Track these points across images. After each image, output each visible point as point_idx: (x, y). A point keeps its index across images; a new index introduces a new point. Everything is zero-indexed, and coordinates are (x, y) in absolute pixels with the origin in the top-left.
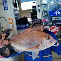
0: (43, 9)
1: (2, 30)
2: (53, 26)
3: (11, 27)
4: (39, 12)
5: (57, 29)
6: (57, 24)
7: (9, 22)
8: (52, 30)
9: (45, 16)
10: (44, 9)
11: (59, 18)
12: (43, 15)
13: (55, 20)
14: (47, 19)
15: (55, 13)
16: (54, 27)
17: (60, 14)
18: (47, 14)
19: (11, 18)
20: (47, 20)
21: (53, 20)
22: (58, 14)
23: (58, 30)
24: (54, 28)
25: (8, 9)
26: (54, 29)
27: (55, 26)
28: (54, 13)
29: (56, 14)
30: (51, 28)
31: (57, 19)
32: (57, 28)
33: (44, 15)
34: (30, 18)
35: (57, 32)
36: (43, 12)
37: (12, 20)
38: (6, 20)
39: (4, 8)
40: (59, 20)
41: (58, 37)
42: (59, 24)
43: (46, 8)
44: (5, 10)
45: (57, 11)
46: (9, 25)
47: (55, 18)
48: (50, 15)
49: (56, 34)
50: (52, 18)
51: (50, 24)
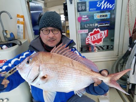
1: (5, 35)
2: (95, 29)
3: (22, 30)
4: (71, 3)
5: (103, 35)
6: (103, 25)
7: (18, 22)
8: (95, 35)
9: (82, 11)
11: (106, 16)
13: (99, 18)
14: (86, 16)
16: (97, 30)
17: (108, 8)
18: (86, 8)
19: (21, 14)
20: (85, 18)
21: (95, 18)
23: (104, 37)
24: (98, 32)
26: (98, 34)
28: (98, 6)
30: (93, 32)
31: (103, 16)
32: (103, 32)
33: (80, 9)
34: (63, 15)
35: (102, 39)
36: (78, 3)
37: (23, 17)
38: (11, 18)
40: (107, 19)
41: (103, 49)
42: (107, 25)
45: (104, 1)
46: (19, 26)
47: (100, 15)
48: (90, 9)
49: (100, 42)
50: (95, 15)
51: (90, 26)
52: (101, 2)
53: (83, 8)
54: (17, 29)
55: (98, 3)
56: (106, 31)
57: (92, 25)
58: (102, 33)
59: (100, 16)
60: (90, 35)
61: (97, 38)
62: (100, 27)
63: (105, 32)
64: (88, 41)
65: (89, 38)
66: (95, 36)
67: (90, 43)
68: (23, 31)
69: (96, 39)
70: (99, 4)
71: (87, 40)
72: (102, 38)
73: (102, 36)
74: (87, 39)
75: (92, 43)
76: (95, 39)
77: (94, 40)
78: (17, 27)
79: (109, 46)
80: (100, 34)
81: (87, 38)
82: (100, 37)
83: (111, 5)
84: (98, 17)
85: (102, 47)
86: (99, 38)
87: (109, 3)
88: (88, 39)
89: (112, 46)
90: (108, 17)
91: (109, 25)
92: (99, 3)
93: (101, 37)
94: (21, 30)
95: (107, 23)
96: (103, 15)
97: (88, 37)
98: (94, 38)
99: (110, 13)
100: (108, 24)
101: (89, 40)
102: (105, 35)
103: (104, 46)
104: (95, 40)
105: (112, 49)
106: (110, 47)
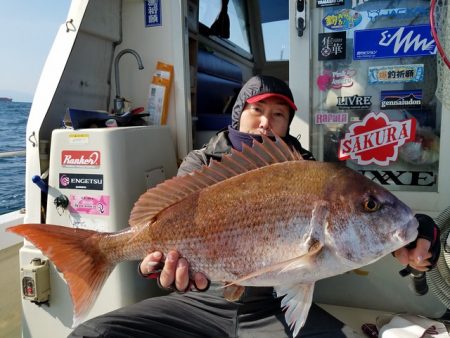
0: (324, 22)
1: (119, 107)
2: (372, 115)
3: (160, 100)
4: (301, 34)
6: (400, 103)
10: (329, 24)
11: (410, 73)
12: (320, 54)
13: (386, 80)
14: (343, 74)
15: (386, 41)
17: (416, 49)
18: (344, 50)
20: (341, 78)
21: (372, 80)
22: (406, 50)
25: (159, 22)
27: (382, 115)
28: (381, 43)
29: (396, 51)
30: (363, 123)
31: (400, 74)
33: (326, 52)
35: (396, 148)
36: (322, 36)
38: (142, 68)
39: (147, 15)
40: (411, 83)
41: (398, 183)
42: (411, 102)
43: (340, 16)
44: (148, 23)
46: (154, 90)
47: (388, 71)
48: (359, 53)
49: (388, 159)
50: (372, 71)
51: (355, 102)
52: (393, 31)
53: (337, 49)
54: (150, 96)
55: (383, 34)
56: (409, 123)
57: (363, 102)
58: (395, 130)
59: (390, 73)
60: (352, 133)
61: (378, 143)
62: (388, 107)
63: (404, 125)
64: (347, 150)
65: (350, 142)
66: (372, 135)
67: (353, 157)
68: (162, 104)
69: (376, 146)
70: (385, 38)
71: (342, 147)
72: (396, 144)
73: (394, 139)
74: (345, 144)
75: (359, 157)
76: (371, 145)
77: (365, 147)
78: (150, 91)
79: (421, 175)
80: (389, 130)
81: (342, 141)
82: (389, 140)
83: (425, 40)
84: (383, 75)
85: (396, 174)
86: (385, 144)
87: (419, 36)
88: (348, 144)
89: (431, 174)
90: (418, 77)
91: (418, 102)
92: (386, 35)
93: (392, 142)
94: (156, 99)
95: (411, 97)
96: (401, 70)
97: (347, 137)
98: (366, 142)
99: (422, 65)
100: (414, 99)
101: (351, 146)
102: (406, 136)
103: (401, 173)
104: (369, 148)
105: (431, 185)
106: (425, 179)
